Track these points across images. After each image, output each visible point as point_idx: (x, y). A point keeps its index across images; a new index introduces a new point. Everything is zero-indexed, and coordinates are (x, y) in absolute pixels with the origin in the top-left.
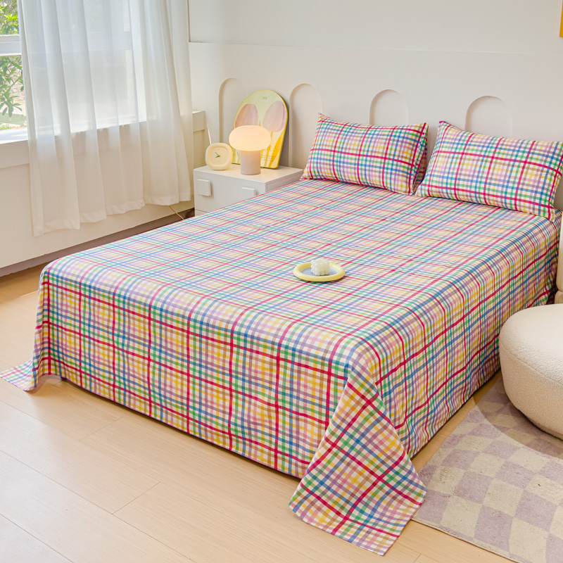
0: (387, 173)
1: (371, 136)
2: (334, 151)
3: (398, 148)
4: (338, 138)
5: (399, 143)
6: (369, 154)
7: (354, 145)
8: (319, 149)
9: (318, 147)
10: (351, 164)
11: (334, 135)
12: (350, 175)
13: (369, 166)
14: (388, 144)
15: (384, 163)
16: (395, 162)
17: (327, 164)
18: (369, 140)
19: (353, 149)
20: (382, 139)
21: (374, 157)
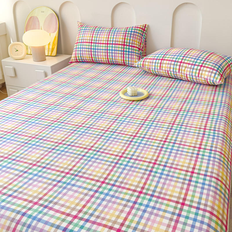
0: (126, 54)
1: (114, 32)
2: (91, 43)
3: (132, 38)
4: (93, 34)
5: (132, 36)
6: (114, 43)
7: (104, 38)
8: (81, 42)
9: (80, 41)
10: (103, 50)
11: (90, 33)
12: (102, 57)
13: (115, 50)
14: (125, 36)
15: (124, 48)
16: (130, 47)
17: (87, 51)
18: (113, 34)
19: (103, 41)
20: (121, 33)
21: (117, 44)
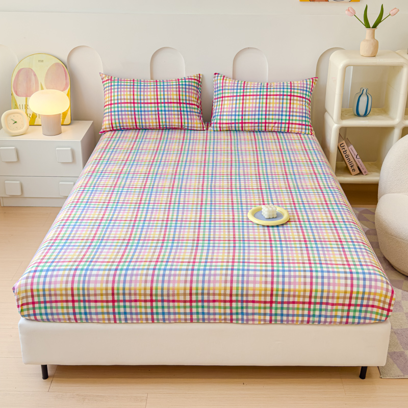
0: (184, 115)
1: (162, 87)
2: (134, 103)
3: (187, 94)
4: (133, 91)
5: (187, 90)
6: (166, 101)
9: (116, 102)
11: (129, 90)
12: (150, 121)
13: (169, 111)
14: (179, 91)
15: (180, 107)
16: (188, 106)
17: (128, 115)
18: (162, 90)
19: (151, 99)
20: (173, 88)
21: (171, 103)
